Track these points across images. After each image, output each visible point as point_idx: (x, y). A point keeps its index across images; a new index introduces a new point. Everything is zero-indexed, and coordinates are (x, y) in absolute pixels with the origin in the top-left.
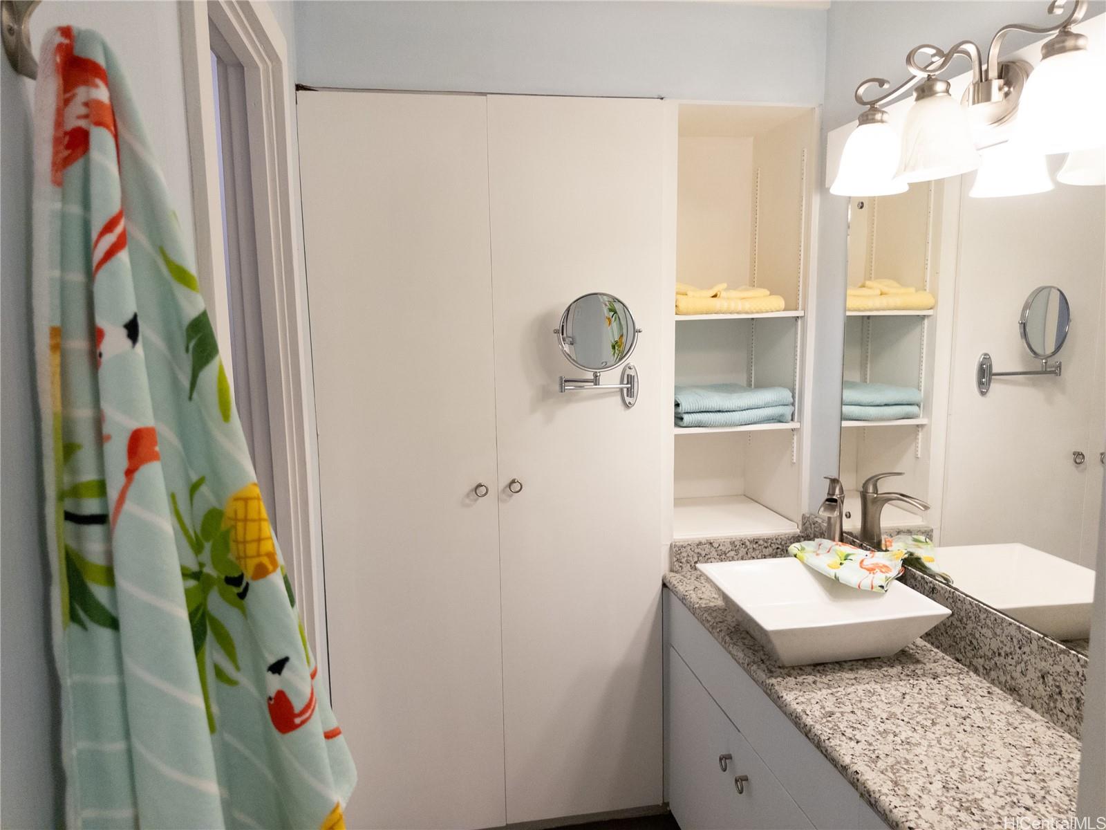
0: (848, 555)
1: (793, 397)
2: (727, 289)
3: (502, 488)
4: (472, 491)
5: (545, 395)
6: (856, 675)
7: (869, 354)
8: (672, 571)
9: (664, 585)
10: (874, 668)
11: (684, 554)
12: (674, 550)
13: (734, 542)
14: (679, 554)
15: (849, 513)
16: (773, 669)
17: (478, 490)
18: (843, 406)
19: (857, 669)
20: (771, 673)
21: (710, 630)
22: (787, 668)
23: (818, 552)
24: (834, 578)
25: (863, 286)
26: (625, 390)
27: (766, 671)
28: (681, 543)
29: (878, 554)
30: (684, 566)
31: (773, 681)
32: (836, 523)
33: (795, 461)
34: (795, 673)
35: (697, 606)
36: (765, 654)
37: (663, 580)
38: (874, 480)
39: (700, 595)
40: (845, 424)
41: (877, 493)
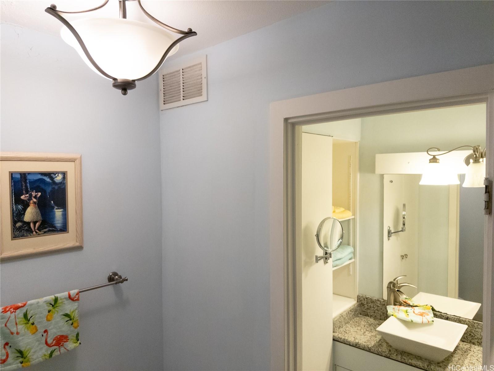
0: (407, 310)
9: (333, 340)
24: (411, 321)
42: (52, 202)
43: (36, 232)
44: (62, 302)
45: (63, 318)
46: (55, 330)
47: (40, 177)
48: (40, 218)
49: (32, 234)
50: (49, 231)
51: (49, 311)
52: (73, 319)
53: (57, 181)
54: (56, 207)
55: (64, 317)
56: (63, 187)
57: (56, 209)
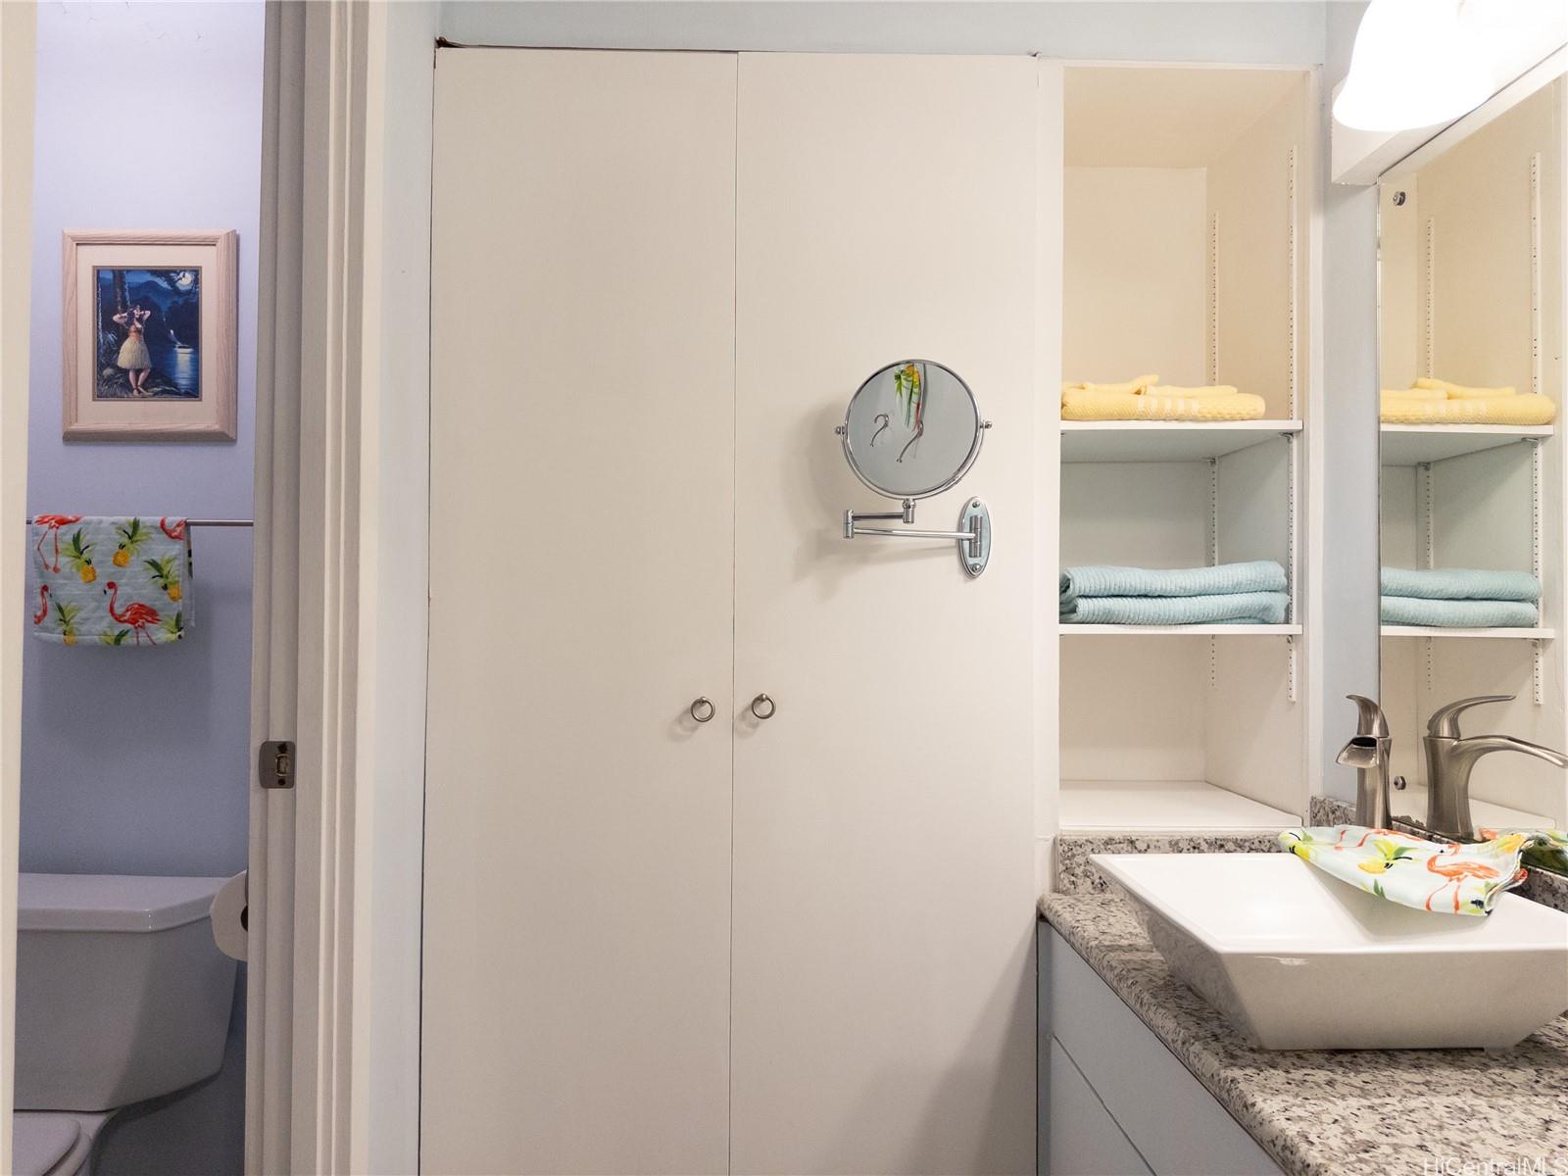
0: (1403, 850)
1: (1288, 576)
2: (1158, 385)
3: (740, 711)
4: (686, 712)
5: (821, 549)
6: (1428, 1078)
7: (1431, 533)
8: (1056, 890)
9: (1041, 918)
10: (1469, 1068)
11: (1080, 859)
12: (1061, 849)
13: (1177, 843)
14: (1069, 858)
15: (1403, 779)
16: (1239, 1053)
17: (698, 709)
18: (1382, 597)
19: (1430, 1066)
20: (1232, 1058)
21: (1115, 984)
22: (1269, 1052)
23: (1340, 844)
24: (1373, 892)
25: (1415, 386)
26: (966, 544)
27: (1222, 1055)
28: (1075, 838)
29: (1464, 847)
30: (1079, 882)
31: (1236, 1073)
32: (1374, 792)
33: (1294, 699)
34: (1288, 1062)
35: (1093, 943)
36: (1221, 1026)
37: (1038, 909)
38: (1455, 711)
39: (1102, 928)
40: (1387, 631)
41: (1458, 739)
42: (172, 332)
43: (139, 392)
44: (146, 534)
45: (147, 569)
46: (129, 590)
47: (149, 278)
48: (147, 363)
49: (130, 395)
50: (164, 392)
51: (122, 547)
52: (167, 577)
53: (181, 288)
54: (179, 344)
55: (150, 566)
56: (194, 301)
57: (180, 347)
